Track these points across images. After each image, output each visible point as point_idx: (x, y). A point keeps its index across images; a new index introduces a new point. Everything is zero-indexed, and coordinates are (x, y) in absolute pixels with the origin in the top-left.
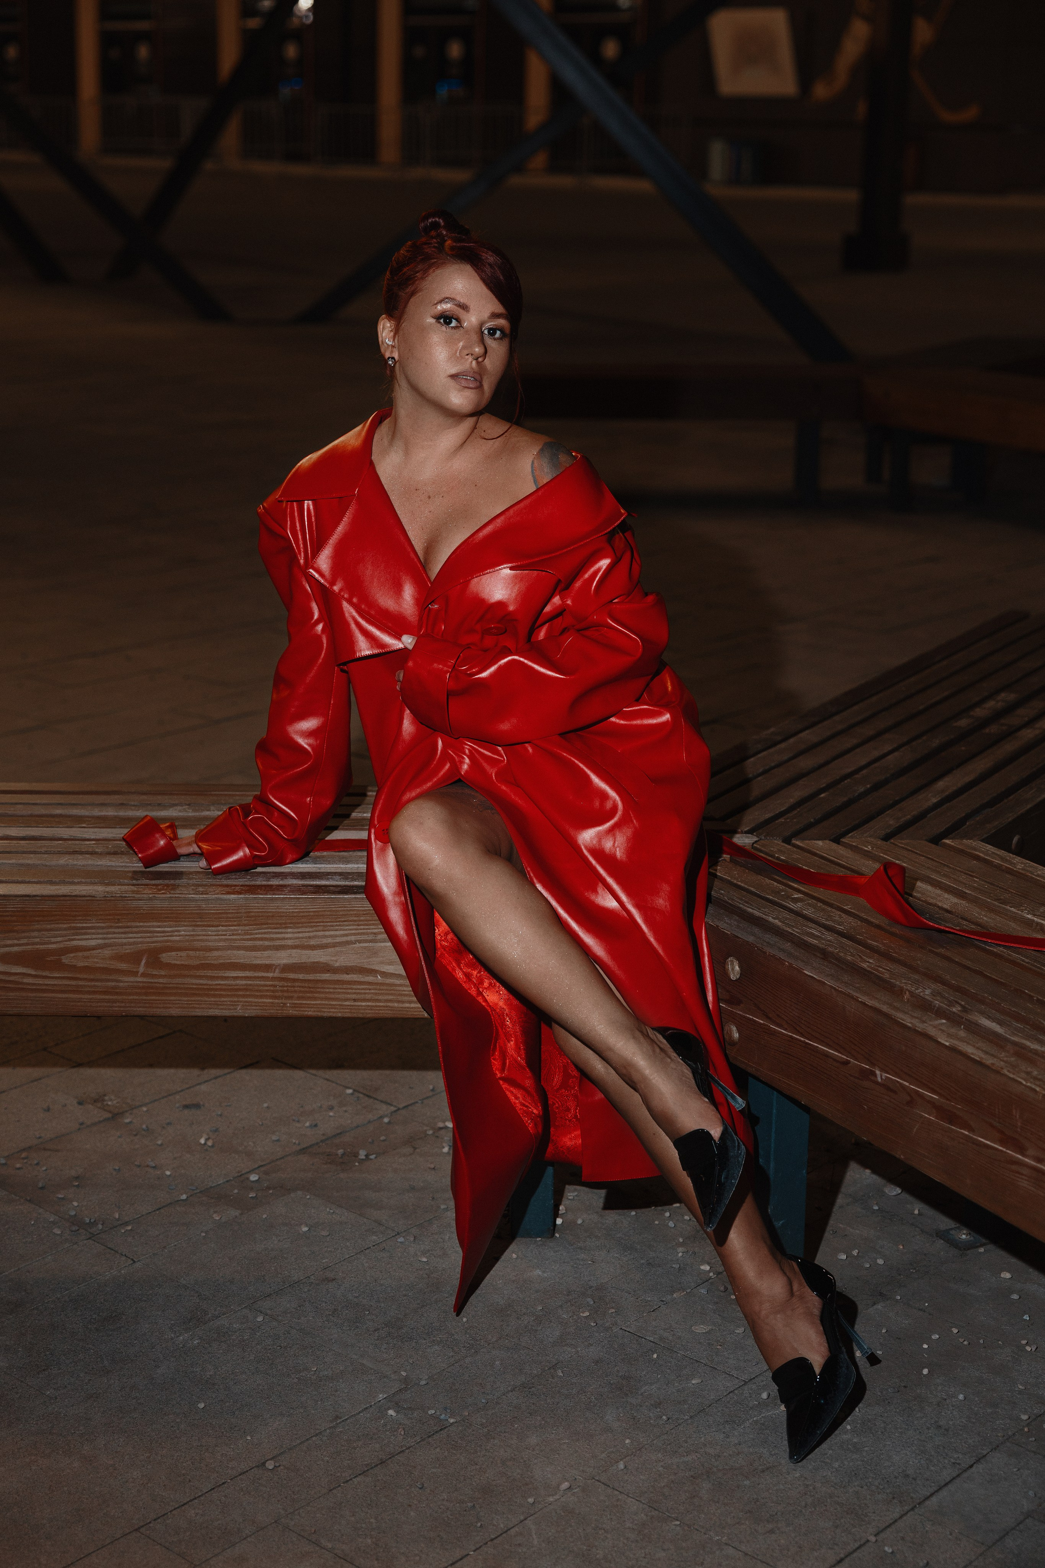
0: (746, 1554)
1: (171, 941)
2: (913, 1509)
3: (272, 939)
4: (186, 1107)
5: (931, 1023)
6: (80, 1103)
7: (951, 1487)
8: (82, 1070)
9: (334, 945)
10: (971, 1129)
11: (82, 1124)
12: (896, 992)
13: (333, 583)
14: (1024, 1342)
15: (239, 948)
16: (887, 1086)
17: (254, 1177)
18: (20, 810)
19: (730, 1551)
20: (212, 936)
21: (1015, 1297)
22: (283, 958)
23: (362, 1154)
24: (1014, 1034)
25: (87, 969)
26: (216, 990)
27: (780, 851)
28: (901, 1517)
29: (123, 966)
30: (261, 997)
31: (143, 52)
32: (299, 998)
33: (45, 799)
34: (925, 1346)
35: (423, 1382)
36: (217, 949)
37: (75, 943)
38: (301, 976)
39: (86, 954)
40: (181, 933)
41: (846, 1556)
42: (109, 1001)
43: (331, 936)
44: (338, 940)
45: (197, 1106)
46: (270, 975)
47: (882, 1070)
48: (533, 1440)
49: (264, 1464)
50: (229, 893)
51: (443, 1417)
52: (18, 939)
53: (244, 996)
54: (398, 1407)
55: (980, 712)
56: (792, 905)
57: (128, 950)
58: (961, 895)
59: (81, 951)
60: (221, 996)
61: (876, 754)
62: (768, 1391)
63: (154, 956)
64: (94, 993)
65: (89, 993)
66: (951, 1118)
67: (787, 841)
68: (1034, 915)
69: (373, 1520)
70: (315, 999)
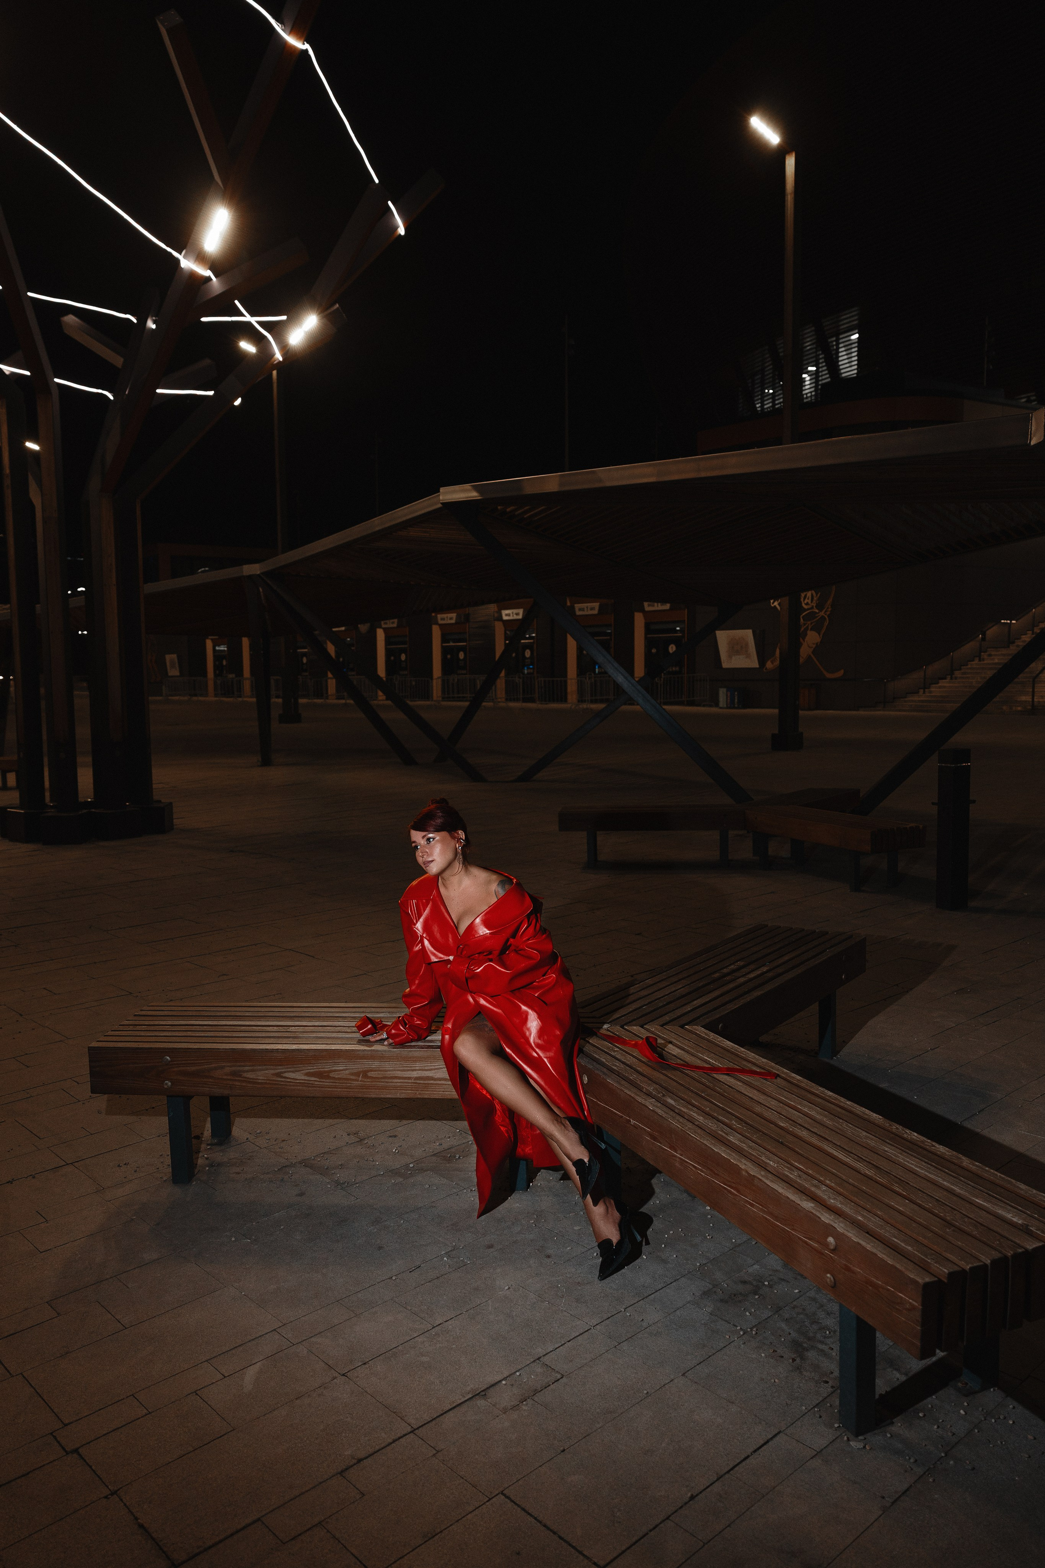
0: (571, 1315)
1: (371, 1067)
2: (643, 1299)
3: (411, 1067)
4: (390, 1136)
5: (649, 1101)
6: (348, 1135)
7: (661, 1291)
8: (352, 1121)
9: (435, 1069)
10: (660, 1143)
11: (347, 1143)
12: (640, 1089)
13: (423, 934)
14: (707, 1235)
15: (398, 1070)
16: (635, 1126)
17: (411, 1165)
18: (323, 1014)
19: (565, 1314)
20: (387, 1065)
21: (709, 1217)
22: (415, 1074)
23: (457, 1156)
24: (679, 1105)
25: (339, 1079)
26: (389, 1087)
27: (618, 1031)
28: (637, 1302)
29: (352, 1077)
30: (406, 1090)
31: (461, 655)
32: (421, 1091)
33: (337, 1010)
34: (666, 1236)
35: (461, 1247)
36: (389, 1071)
37: (334, 1068)
38: (422, 1082)
39: (338, 1072)
40: (375, 1064)
41: (611, 1317)
42: (347, 1091)
43: (434, 1066)
44: (436, 1067)
45: (395, 1136)
46: (410, 1081)
47: (633, 1119)
48: (499, 1270)
49: (392, 1277)
50: (394, 1048)
51: (465, 1261)
52: (313, 1067)
53: (400, 1090)
54: (449, 1257)
55: (725, 971)
56: (613, 1053)
57: (355, 1071)
58: (683, 1049)
59: (337, 1071)
60: (391, 1090)
61: (674, 989)
62: (596, 1252)
63: (365, 1074)
64: (342, 1088)
65: (340, 1088)
66: (655, 1138)
67: (622, 1027)
68: (708, 1057)
69: (429, 1300)
70: (428, 1091)
